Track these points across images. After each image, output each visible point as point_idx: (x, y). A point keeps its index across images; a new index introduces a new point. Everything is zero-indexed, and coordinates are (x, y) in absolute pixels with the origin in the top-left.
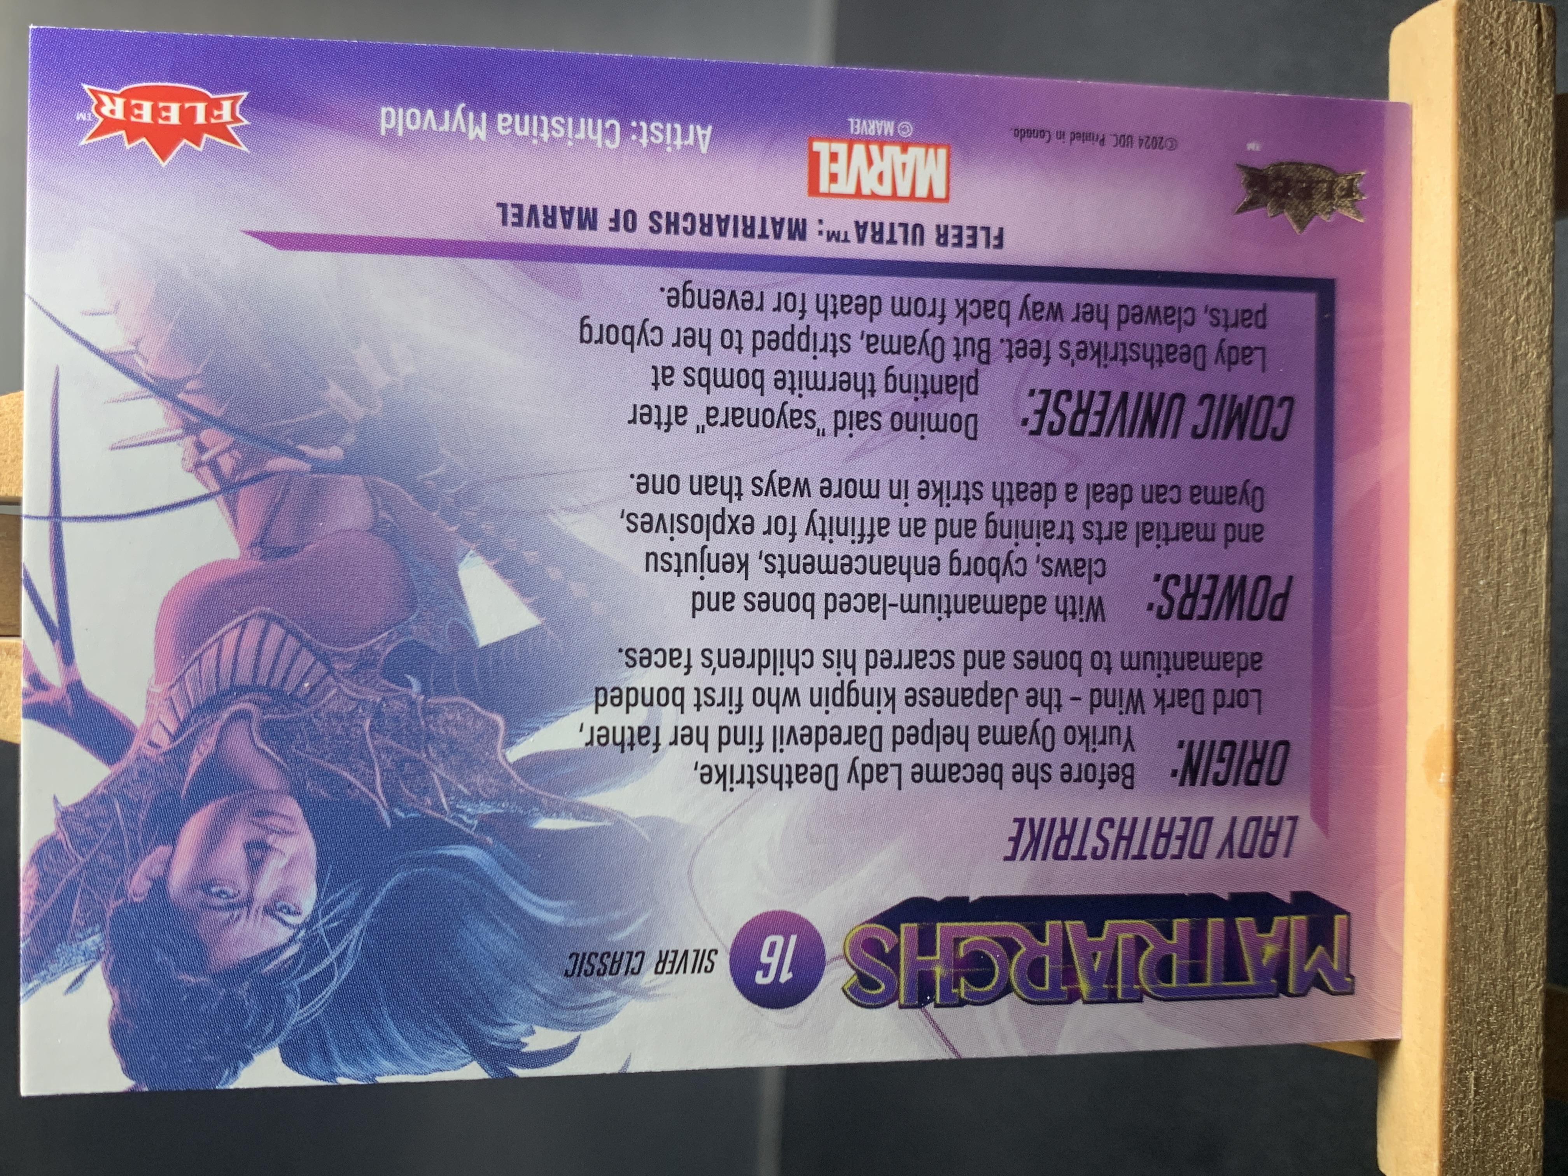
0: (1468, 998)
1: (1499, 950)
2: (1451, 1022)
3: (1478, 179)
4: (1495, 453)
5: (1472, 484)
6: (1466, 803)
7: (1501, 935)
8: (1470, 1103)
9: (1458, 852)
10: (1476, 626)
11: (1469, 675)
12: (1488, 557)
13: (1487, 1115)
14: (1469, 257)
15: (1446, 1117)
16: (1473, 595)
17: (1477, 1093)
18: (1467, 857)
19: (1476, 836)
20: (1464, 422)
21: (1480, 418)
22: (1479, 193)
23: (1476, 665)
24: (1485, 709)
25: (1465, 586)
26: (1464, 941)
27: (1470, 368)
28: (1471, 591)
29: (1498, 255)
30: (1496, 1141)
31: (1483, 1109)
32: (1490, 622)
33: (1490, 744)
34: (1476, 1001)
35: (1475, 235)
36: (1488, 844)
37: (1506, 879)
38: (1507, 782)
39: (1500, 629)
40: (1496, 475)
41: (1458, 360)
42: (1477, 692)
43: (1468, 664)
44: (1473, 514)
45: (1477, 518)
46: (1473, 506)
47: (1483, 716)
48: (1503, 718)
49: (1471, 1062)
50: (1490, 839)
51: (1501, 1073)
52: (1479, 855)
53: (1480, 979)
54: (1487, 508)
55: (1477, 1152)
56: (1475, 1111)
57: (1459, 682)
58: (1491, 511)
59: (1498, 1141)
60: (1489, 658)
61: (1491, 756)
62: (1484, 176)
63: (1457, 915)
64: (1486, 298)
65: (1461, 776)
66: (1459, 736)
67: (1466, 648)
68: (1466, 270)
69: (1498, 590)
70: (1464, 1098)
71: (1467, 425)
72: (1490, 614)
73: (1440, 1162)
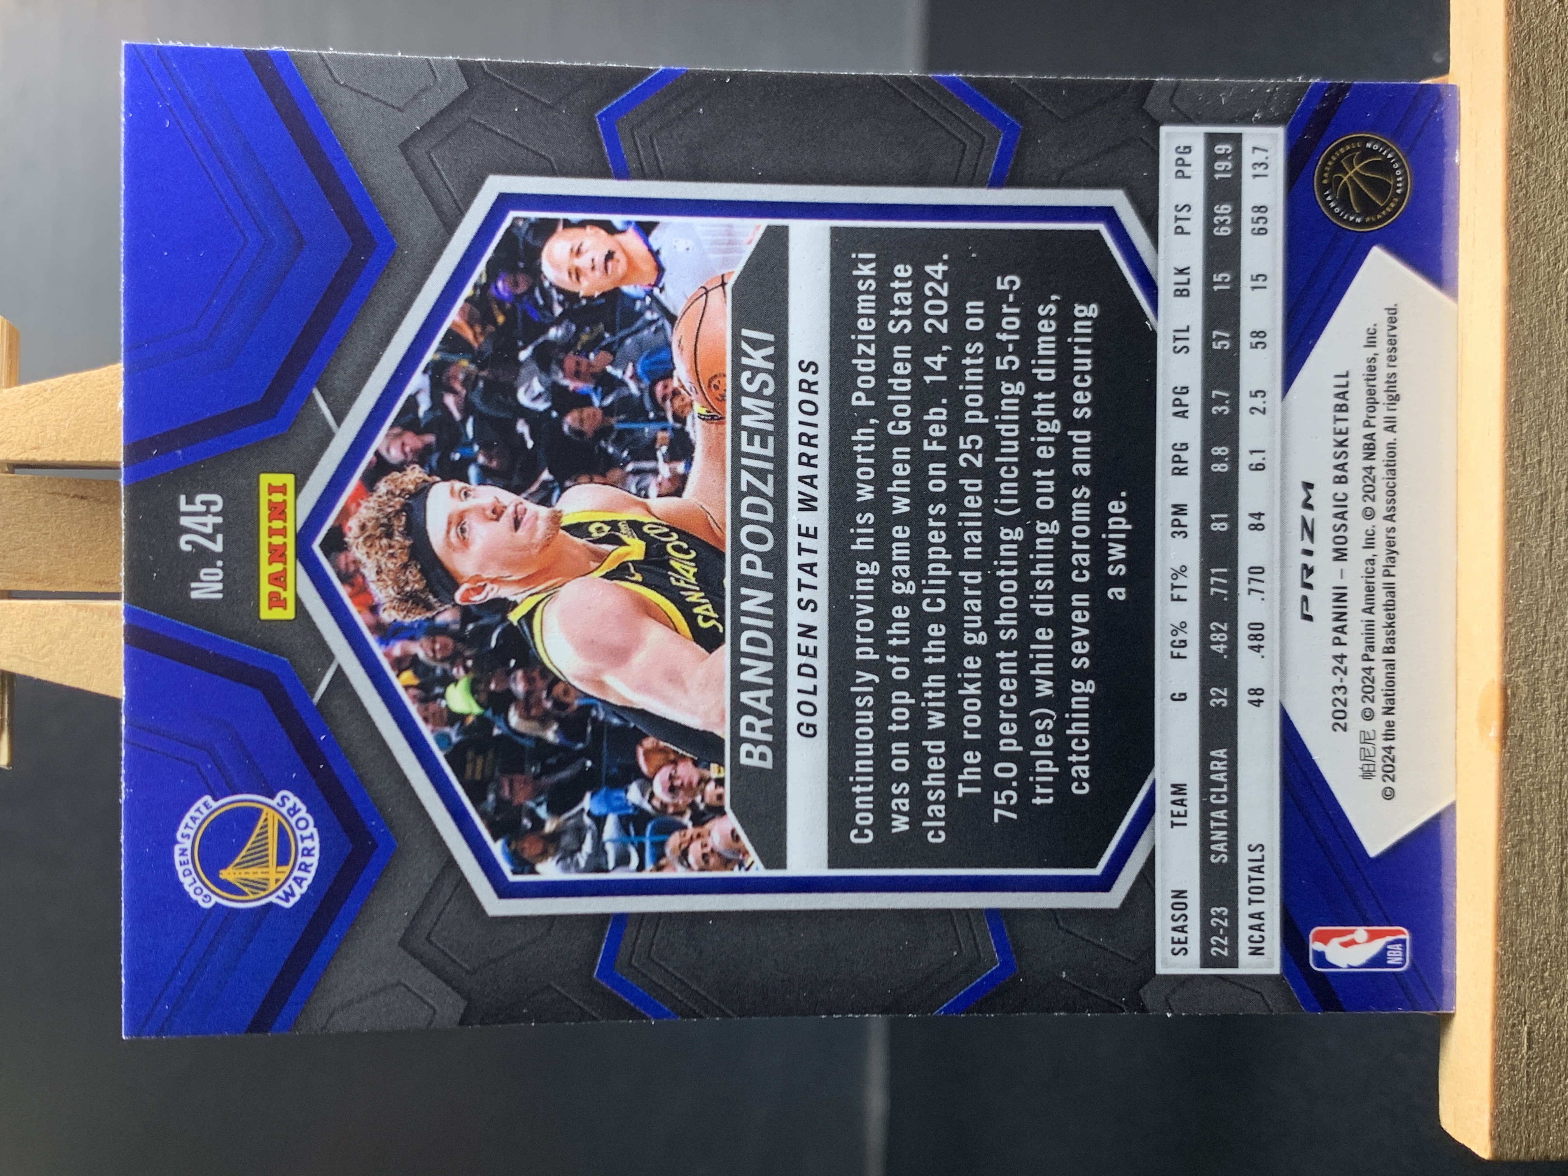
0: (1520, 953)
1: (1553, 905)
2: (1502, 976)
3: (1531, 129)
4: (1548, 406)
5: (1523, 437)
6: (1518, 758)
7: (1555, 890)
8: (1523, 1057)
9: (1511, 806)
10: (1528, 580)
11: (1519, 630)
12: (1540, 511)
13: (1541, 1071)
14: (1520, 210)
15: (1497, 1071)
16: (1525, 549)
17: (1529, 1048)
18: (1518, 813)
19: (1528, 791)
20: (1515, 375)
21: (1532, 372)
22: (1531, 145)
23: (1528, 620)
24: (1538, 664)
25: (1516, 540)
26: (1516, 895)
27: (1521, 321)
28: (1522, 545)
29: (1552, 207)
30: (1550, 1096)
31: (1537, 1064)
32: (1543, 575)
33: (1543, 699)
34: (1529, 956)
35: (1526, 187)
36: (1541, 799)
37: (1561, 835)
38: (1561, 737)
39: (1553, 583)
40: (1549, 427)
41: (1509, 313)
42: (1529, 646)
43: (1519, 619)
44: (1525, 468)
45: (1529, 472)
46: (1524, 460)
47: (1535, 671)
48: (1557, 673)
49: (1524, 1016)
50: (1544, 794)
51: (1556, 1029)
52: (1532, 810)
53: (1533, 934)
54: (1540, 462)
55: (1530, 1106)
56: (1528, 1065)
57: (1509, 637)
58: (1544, 465)
59: (1552, 1095)
60: (1542, 613)
61: (1543, 710)
62: (1536, 127)
63: (1508, 869)
64: (1538, 250)
65: (1512, 731)
66: (1509, 692)
67: (1517, 602)
68: (1517, 222)
69: (1552, 544)
70: (1517, 1052)
71: (1518, 378)
72: (1543, 569)
73: (1492, 1114)
